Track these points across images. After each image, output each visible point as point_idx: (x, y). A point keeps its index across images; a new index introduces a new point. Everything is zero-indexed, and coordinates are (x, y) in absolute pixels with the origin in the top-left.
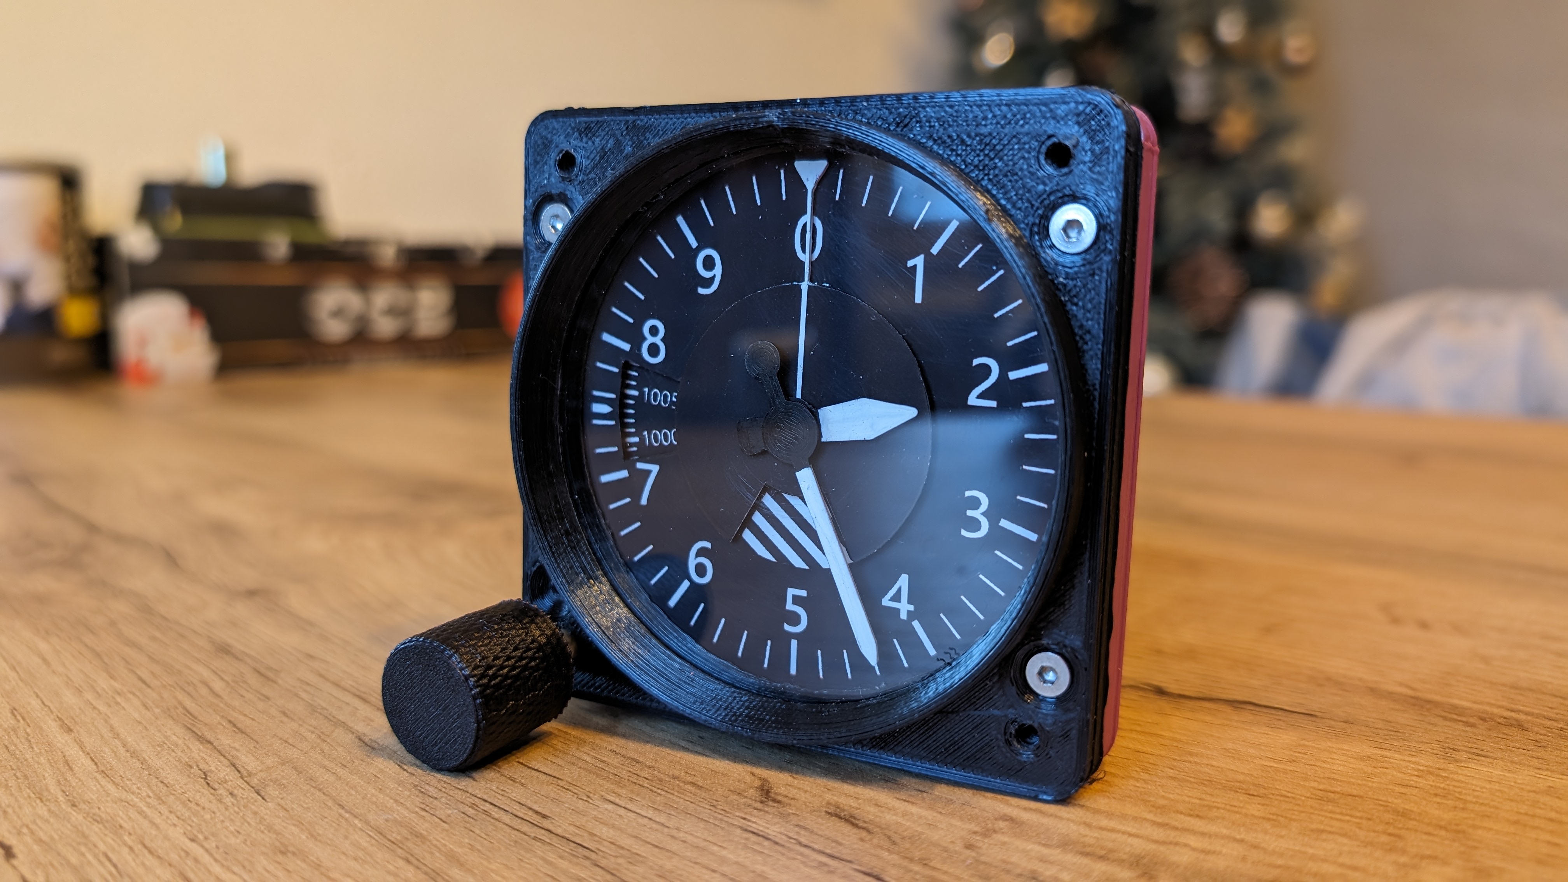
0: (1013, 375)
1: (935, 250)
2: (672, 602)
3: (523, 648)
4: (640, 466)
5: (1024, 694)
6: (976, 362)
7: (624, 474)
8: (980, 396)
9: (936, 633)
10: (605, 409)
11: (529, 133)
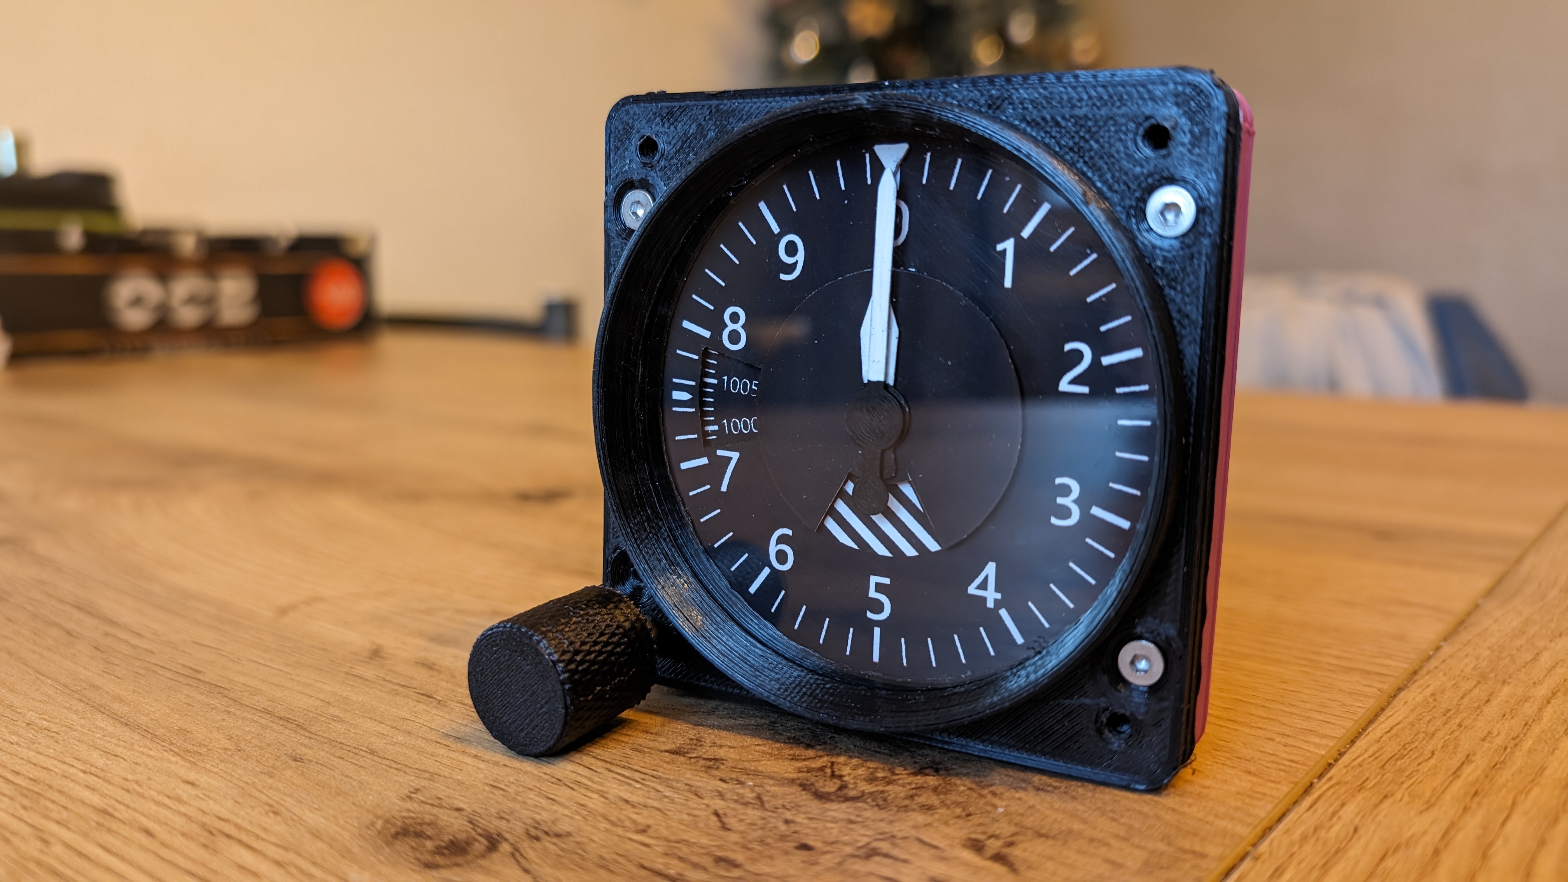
0: (1106, 361)
1: (1026, 233)
2: (753, 589)
3: (608, 633)
4: (720, 453)
5: (1118, 684)
6: (1068, 347)
7: (704, 461)
8: (1074, 381)
9: (1024, 621)
10: (685, 396)
11: (610, 117)
